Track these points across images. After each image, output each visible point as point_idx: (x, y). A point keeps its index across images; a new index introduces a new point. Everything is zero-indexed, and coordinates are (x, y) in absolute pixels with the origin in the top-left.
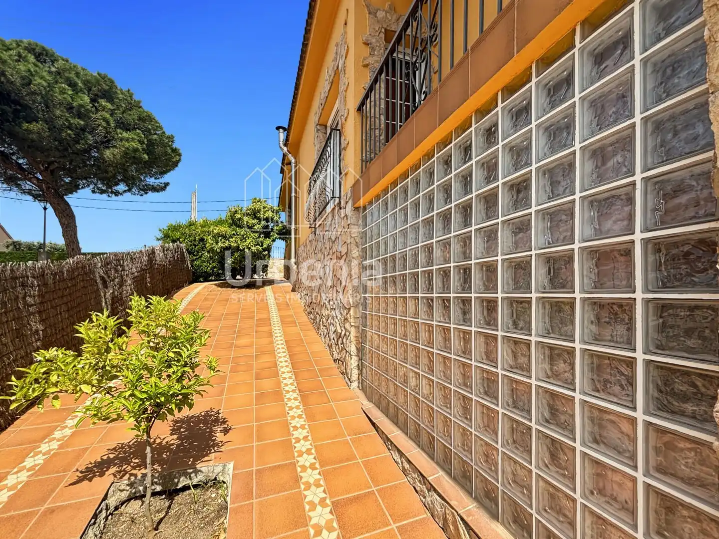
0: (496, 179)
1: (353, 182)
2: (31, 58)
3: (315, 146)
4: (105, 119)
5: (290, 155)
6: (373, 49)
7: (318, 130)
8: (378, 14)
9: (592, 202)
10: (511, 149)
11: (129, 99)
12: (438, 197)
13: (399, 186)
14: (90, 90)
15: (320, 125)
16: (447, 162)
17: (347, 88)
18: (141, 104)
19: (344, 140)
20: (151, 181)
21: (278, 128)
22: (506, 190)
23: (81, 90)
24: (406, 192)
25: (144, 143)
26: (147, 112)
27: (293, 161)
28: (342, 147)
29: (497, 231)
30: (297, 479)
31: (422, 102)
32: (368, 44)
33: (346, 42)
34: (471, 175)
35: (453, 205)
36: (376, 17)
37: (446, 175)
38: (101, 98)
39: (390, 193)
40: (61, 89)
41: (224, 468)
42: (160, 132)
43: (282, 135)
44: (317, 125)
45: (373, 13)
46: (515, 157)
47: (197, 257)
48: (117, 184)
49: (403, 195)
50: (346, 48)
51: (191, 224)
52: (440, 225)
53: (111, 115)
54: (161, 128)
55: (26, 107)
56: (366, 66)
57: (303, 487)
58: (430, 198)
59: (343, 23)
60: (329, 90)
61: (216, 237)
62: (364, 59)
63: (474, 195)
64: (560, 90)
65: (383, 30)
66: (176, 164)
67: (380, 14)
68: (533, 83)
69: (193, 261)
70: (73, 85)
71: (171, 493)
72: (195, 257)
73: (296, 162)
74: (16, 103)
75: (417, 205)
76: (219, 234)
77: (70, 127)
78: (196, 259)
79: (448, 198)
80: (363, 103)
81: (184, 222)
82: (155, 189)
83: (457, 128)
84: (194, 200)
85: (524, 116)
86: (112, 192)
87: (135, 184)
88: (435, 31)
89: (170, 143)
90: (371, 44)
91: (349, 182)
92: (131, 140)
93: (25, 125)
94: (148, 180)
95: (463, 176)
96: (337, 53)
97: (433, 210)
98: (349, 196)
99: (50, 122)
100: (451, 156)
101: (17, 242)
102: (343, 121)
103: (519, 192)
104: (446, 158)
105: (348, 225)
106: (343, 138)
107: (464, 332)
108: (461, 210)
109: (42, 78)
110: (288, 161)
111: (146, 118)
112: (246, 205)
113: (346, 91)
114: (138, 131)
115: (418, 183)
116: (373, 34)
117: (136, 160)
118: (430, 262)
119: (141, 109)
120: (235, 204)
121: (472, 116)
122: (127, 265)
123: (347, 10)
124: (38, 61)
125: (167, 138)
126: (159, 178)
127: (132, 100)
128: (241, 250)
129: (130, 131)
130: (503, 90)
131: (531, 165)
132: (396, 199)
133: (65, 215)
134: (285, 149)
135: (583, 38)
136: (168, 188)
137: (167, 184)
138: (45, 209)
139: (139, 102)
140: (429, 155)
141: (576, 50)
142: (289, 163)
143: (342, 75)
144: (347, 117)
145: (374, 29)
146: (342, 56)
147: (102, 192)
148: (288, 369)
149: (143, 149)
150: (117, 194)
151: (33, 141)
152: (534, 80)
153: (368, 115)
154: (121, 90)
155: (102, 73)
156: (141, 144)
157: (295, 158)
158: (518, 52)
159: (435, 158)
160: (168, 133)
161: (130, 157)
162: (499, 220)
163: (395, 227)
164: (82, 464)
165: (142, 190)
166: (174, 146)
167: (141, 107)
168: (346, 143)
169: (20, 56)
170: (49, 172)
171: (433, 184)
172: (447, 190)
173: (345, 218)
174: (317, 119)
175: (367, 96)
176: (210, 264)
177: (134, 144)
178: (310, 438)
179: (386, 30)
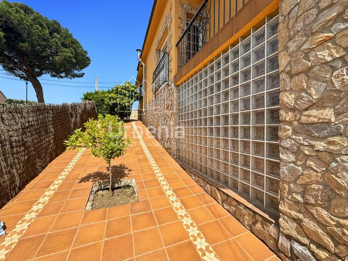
0: (228, 75)
1: (174, 75)
2: (22, 11)
3: (155, 59)
4: (56, 42)
5: (142, 62)
6: (182, 20)
7: (157, 52)
8: (184, 6)
9: (255, 82)
10: (233, 65)
11: (67, 33)
12: (209, 81)
13: (194, 77)
14: (49, 28)
15: (158, 50)
16: (212, 68)
17: (171, 36)
18: (72, 36)
19: (170, 57)
20: (76, 72)
21: (137, 50)
22: (232, 78)
23: (45, 28)
24: (197, 79)
25: (73, 54)
26: (75, 39)
27: (144, 65)
28: (169, 60)
29: (229, 93)
30: (159, 184)
31: (203, 46)
32: (180, 19)
33: (171, 17)
34: (220, 73)
35: (214, 84)
36: (183, 7)
37: (212, 73)
38: (55, 32)
39: (190, 80)
40: (36, 28)
41: (131, 181)
42: (81, 49)
43: (139, 54)
44: (156, 50)
45: (182, 5)
46: (234, 68)
47: (100, 108)
48: (61, 73)
49: (195, 81)
50: (171, 19)
51: (96, 93)
52: (210, 92)
53: (59, 40)
54: (81, 47)
55: (20, 35)
56: (179, 27)
58: (206, 82)
59: (170, 9)
60: (163, 36)
61: (110, 99)
62: (179, 24)
63: (221, 80)
64: (247, 47)
65: (186, 13)
66: (88, 65)
67: (185, 6)
68: (239, 44)
69: (98, 110)
70: (41, 25)
71: (113, 189)
72: (99, 108)
73: (145, 66)
74: (16, 32)
75: (201, 84)
76: (111, 97)
77: (39, 45)
78: (100, 109)
79: (212, 82)
80: (178, 43)
81: (93, 92)
82: (78, 76)
83: (216, 56)
84: (96, 82)
85: (237, 54)
86: (59, 77)
87: (69, 73)
88: (208, 20)
89: (86, 54)
90: (181, 18)
91: (172, 75)
92: (68, 53)
93: (21, 44)
94: (75, 71)
95: (218, 74)
96: (166, 21)
97: (207, 86)
98: (172, 80)
99: (31, 43)
100: (214, 66)
101: (11, 100)
102: (170, 49)
103: (235, 79)
104: (212, 67)
105: (172, 93)
106: (169, 57)
107: (218, 128)
108: (217, 85)
109: (27, 21)
110: (141, 65)
111: (75, 42)
112: (122, 85)
113: (171, 37)
114: (71, 48)
115: (201, 76)
116: (182, 14)
117: (70, 62)
118: (206, 105)
119: (72, 38)
120: (118, 84)
121: (221, 53)
122: (78, 109)
123: (171, 3)
124: (26, 13)
125: (84, 52)
126: (80, 71)
127: (68, 33)
128: (121, 105)
129: (67, 48)
130: (231, 45)
131: (239, 70)
132: (193, 82)
133: (38, 86)
134: (140, 60)
135: (253, 32)
136: (84, 76)
137: (83, 74)
138: (27, 84)
139: (72, 34)
140: (206, 66)
141: (251, 36)
142: (142, 66)
143: (169, 30)
144: (171, 48)
145: (182, 12)
146: (169, 22)
147: (55, 76)
148: (148, 152)
149: (73, 57)
150: (62, 77)
151: (24, 51)
152: (240, 43)
153: (181, 48)
154: (63, 29)
155: (54, 20)
156: (72, 54)
157: (145, 64)
158: (235, 34)
159: (208, 67)
160: (85, 50)
161: (67, 60)
162: (229, 89)
163: (192, 92)
164: (80, 177)
165: (72, 76)
166: (87, 56)
167: (72, 37)
168: (171, 59)
169: (17, 10)
170: (30, 66)
171: (207, 76)
172: (212, 78)
173: (171, 90)
174: (156, 47)
175: (180, 40)
176: (106, 111)
177: (69, 54)
178: (161, 172)
179: (187, 13)
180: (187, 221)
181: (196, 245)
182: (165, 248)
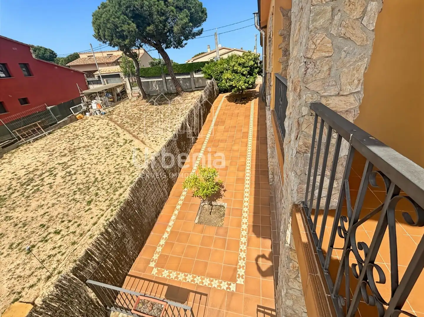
5: (262, 31)
21: (253, 14)
27: (263, 34)
30: (242, 215)
43: (256, 19)
57: (242, 217)
94: (194, 30)
126: (198, 27)
180: (243, 255)
181: (238, 271)
182: (223, 264)
